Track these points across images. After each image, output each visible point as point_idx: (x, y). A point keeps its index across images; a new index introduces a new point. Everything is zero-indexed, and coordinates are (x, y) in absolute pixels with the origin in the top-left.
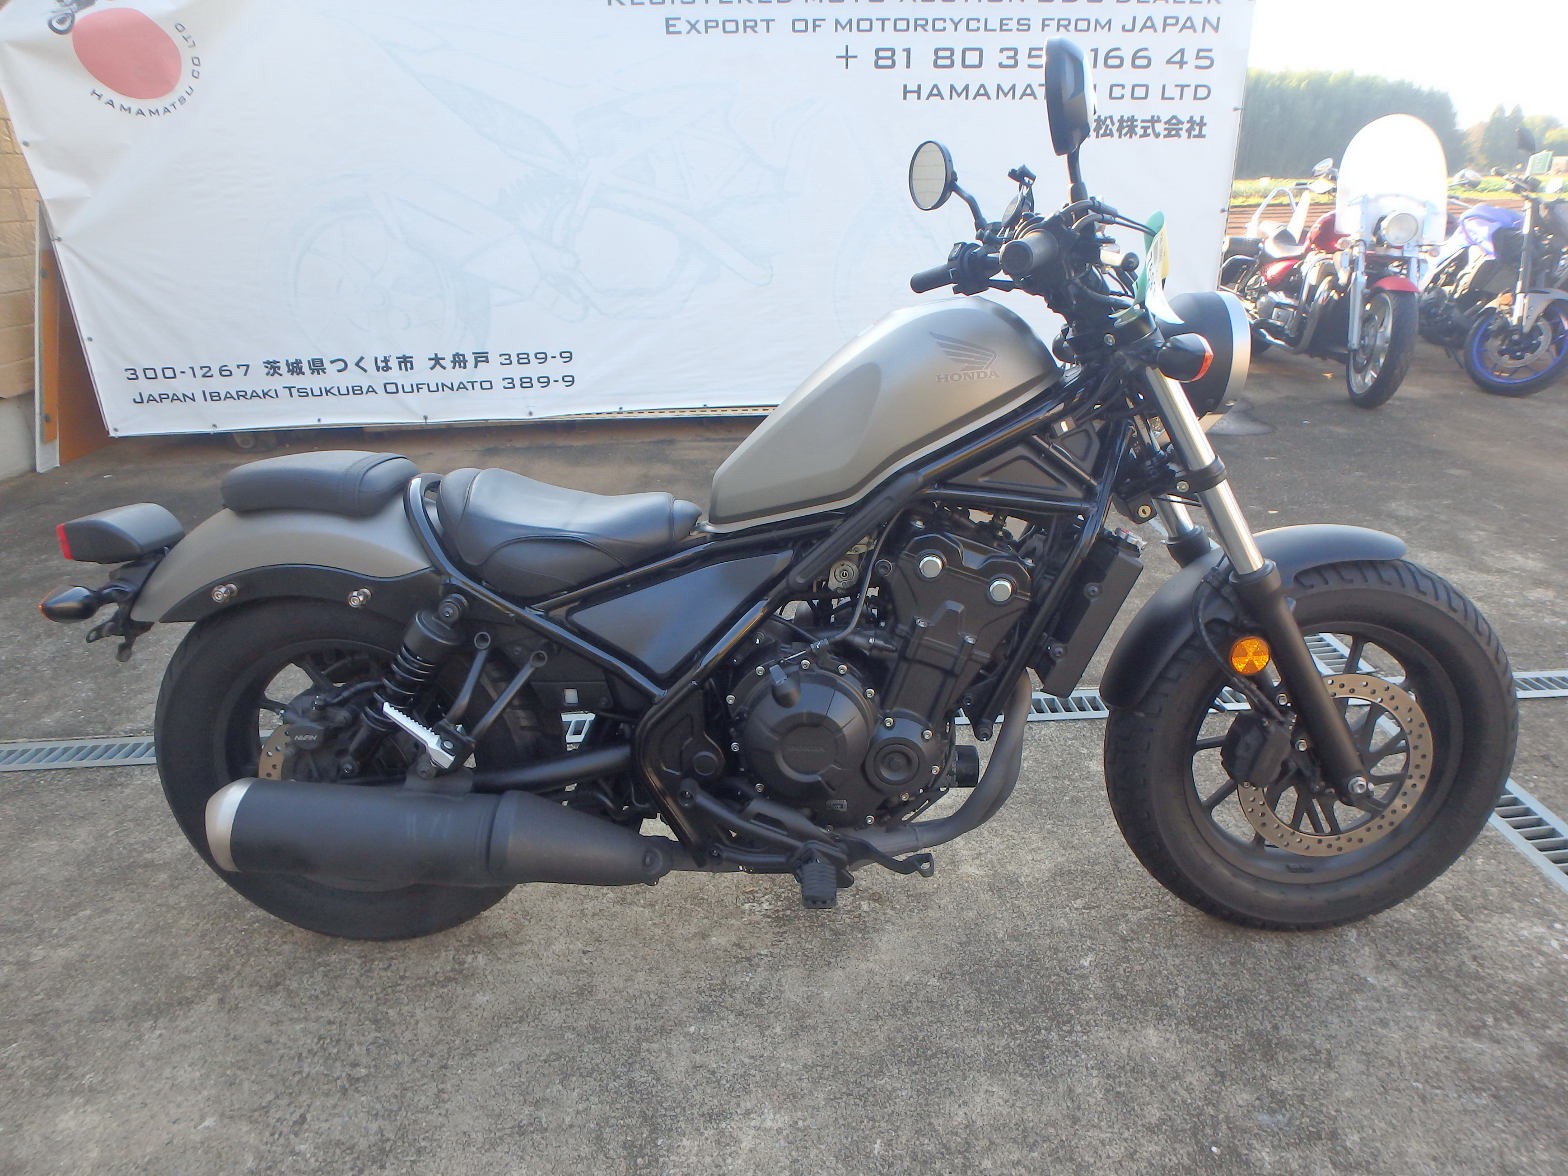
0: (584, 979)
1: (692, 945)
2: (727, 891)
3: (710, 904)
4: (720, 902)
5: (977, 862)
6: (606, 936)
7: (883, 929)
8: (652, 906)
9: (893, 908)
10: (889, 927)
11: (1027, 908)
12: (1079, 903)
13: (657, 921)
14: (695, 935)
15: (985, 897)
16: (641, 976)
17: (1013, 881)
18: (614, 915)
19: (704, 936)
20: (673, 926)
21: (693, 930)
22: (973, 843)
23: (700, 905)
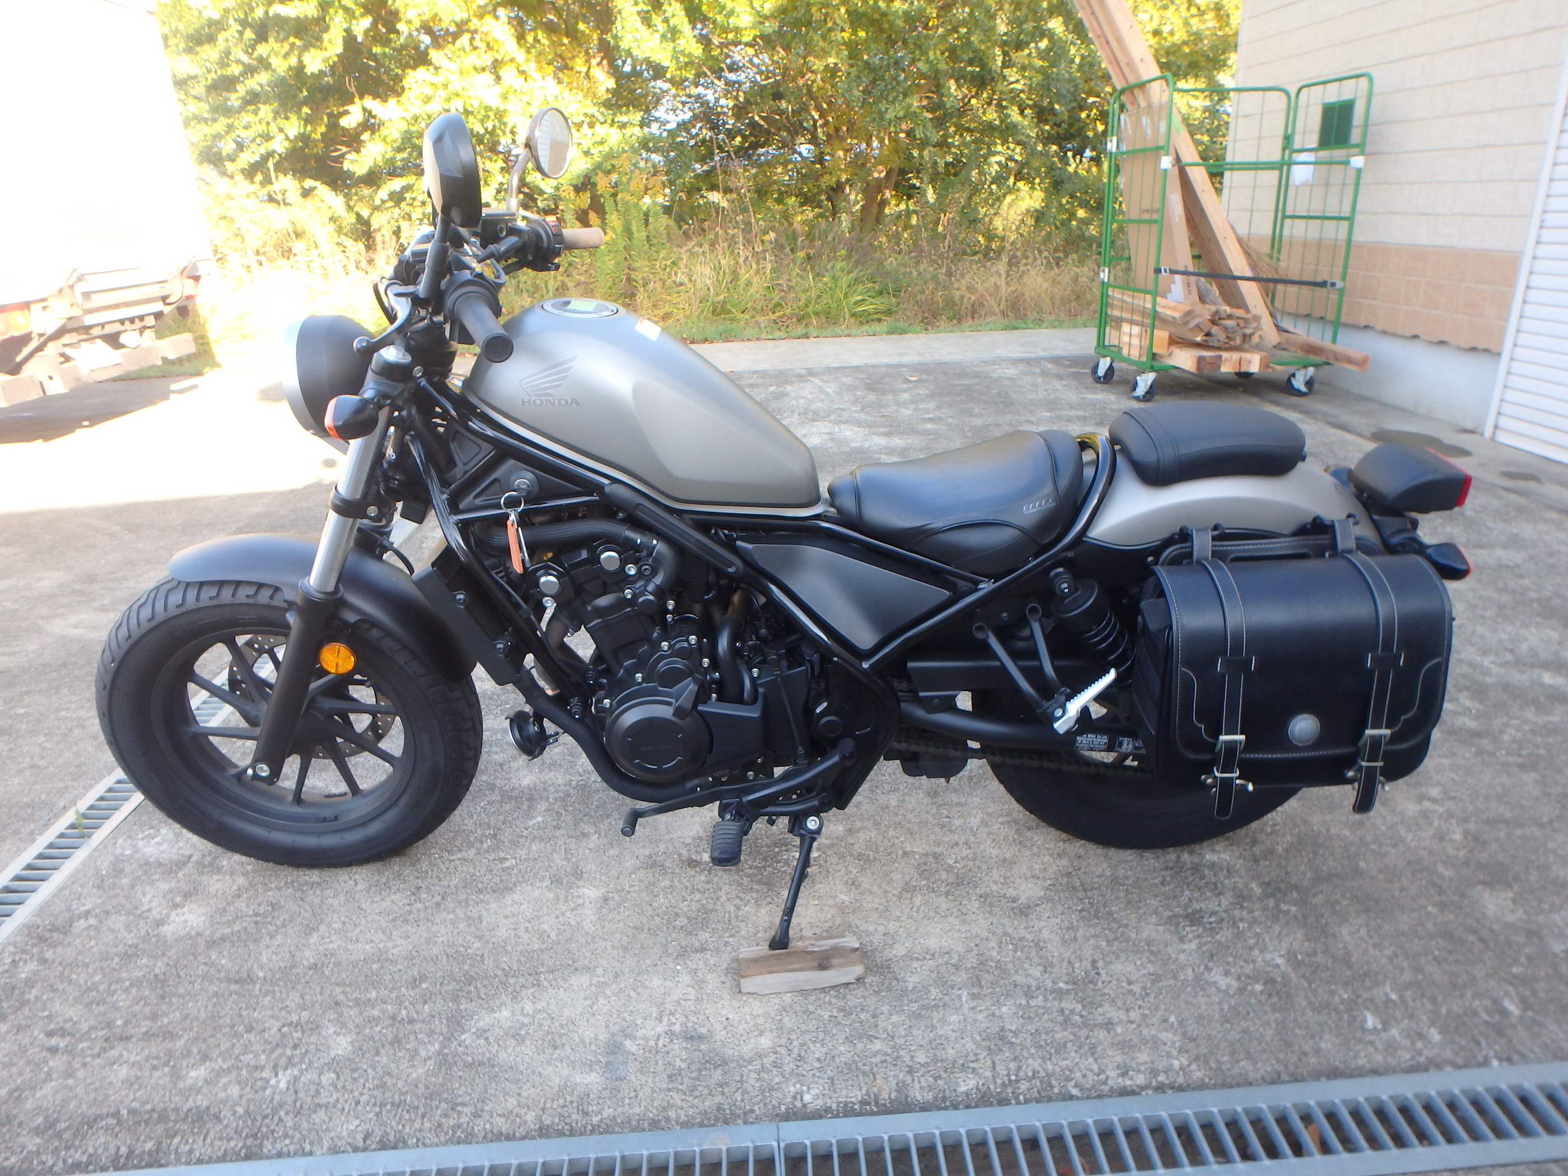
0: (939, 800)
1: (859, 824)
2: (837, 868)
3: (851, 855)
4: (842, 857)
5: (581, 901)
6: (938, 829)
7: (694, 838)
8: (905, 853)
9: (680, 855)
10: (688, 841)
11: (559, 860)
12: (507, 864)
13: (896, 841)
14: (858, 831)
15: (591, 867)
16: (893, 803)
17: (556, 881)
18: (938, 845)
19: (850, 831)
20: (880, 837)
21: (861, 835)
22: (573, 923)
23: (860, 854)
